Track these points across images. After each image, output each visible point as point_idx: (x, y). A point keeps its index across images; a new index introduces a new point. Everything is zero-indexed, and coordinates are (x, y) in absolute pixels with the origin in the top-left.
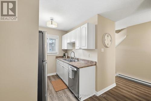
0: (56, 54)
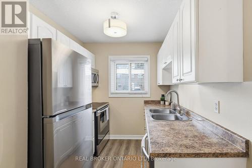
0: (144, 96)
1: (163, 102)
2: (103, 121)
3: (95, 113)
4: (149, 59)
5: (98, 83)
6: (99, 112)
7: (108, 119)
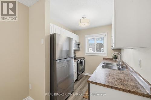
1: (115, 59)
2: (81, 66)
3: (77, 62)
4: (107, 35)
5: (80, 48)
6: (79, 61)
7: (83, 65)
